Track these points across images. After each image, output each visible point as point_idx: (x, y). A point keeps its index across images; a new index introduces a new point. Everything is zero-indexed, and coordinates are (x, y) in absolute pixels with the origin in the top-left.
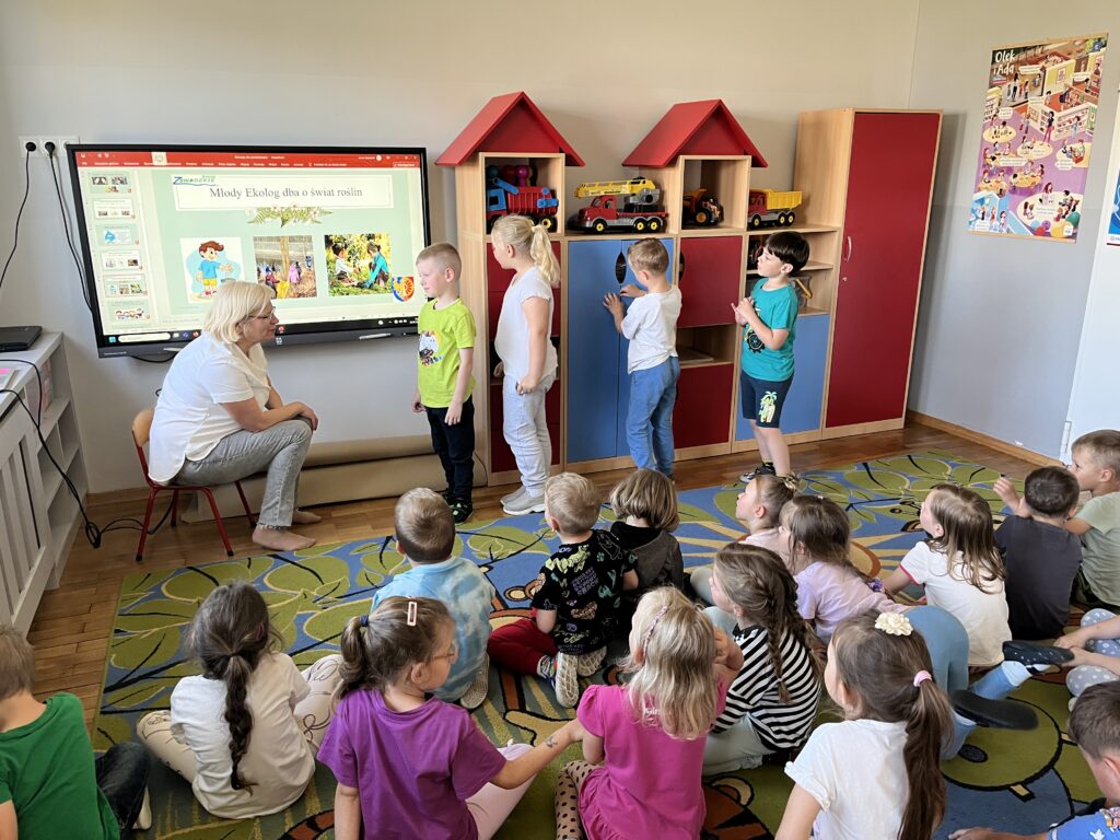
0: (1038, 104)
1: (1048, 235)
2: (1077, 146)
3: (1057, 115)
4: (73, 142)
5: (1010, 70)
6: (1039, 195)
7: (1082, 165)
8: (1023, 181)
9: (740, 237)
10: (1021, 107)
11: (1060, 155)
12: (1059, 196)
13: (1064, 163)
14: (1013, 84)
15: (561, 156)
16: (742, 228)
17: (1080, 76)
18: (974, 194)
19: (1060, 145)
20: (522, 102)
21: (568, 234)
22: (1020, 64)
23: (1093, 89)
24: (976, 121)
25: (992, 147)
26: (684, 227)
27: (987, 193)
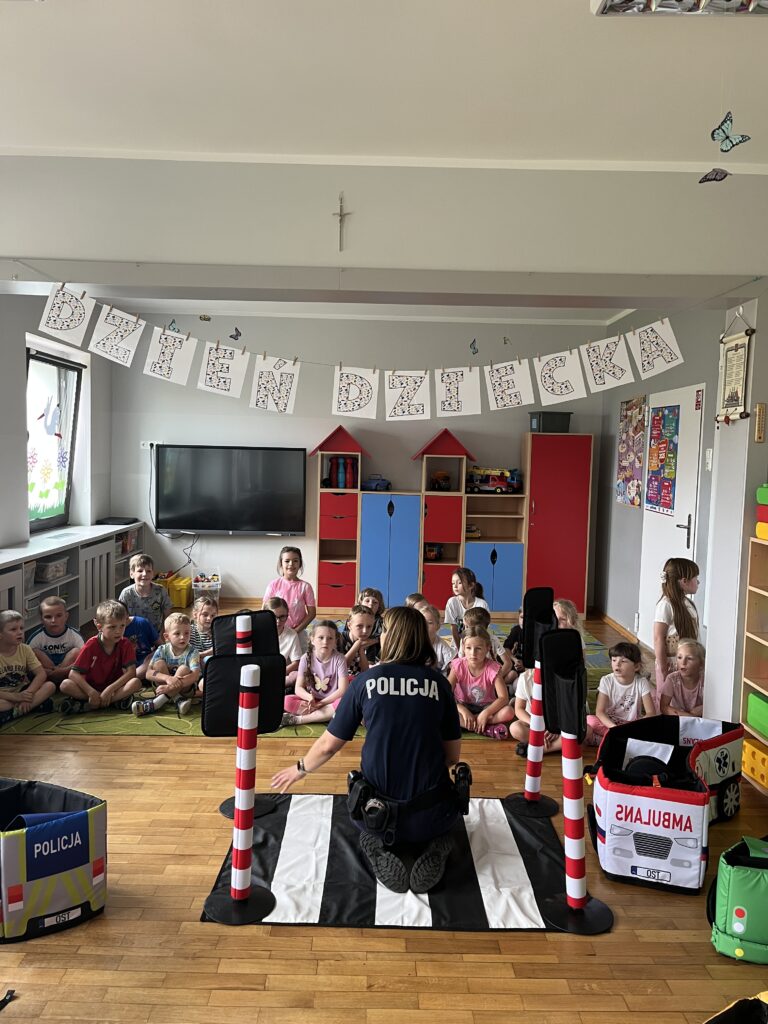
1: (634, 504)
2: (639, 455)
3: (635, 438)
4: (161, 443)
5: (625, 413)
6: (631, 482)
7: (641, 465)
8: (628, 474)
9: (461, 498)
10: (627, 432)
11: (636, 460)
12: (635, 482)
13: (637, 465)
14: (626, 420)
15: (359, 454)
16: (462, 493)
17: (640, 417)
18: (617, 481)
19: (636, 454)
20: (340, 430)
21: (362, 490)
22: (627, 410)
23: (643, 424)
24: (618, 441)
25: (621, 455)
26: (427, 490)
27: (620, 481)
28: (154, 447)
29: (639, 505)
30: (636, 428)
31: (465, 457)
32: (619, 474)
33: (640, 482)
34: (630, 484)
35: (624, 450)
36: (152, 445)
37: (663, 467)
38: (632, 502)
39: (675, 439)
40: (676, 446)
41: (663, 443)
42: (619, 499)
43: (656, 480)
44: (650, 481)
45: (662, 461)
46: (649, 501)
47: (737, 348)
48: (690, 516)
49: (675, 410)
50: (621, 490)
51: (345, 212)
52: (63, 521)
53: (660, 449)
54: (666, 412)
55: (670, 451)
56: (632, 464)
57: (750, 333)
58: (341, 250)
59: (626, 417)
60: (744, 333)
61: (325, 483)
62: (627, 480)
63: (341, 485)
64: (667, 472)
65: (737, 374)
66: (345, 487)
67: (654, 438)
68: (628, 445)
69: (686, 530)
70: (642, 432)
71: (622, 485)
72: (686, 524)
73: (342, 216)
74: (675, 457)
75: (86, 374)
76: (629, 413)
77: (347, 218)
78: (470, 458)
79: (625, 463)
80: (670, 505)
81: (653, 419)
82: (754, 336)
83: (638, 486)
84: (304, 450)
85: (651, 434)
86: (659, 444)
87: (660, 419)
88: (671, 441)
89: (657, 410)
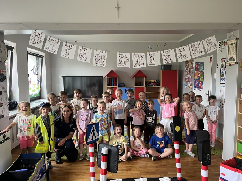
0: (188, 69)
1: (190, 88)
2: (191, 75)
3: (190, 71)
4: (64, 76)
5: (186, 64)
6: (189, 82)
7: (192, 78)
8: (188, 80)
9: (144, 88)
10: (187, 69)
11: (190, 76)
12: (190, 82)
13: (191, 78)
14: (187, 66)
15: (117, 77)
16: (144, 86)
17: (191, 65)
18: (184, 82)
19: (190, 75)
20: (112, 71)
21: (118, 86)
22: (187, 63)
23: (192, 67)
24: (184, 72)
25: (185, 75)
26: (135, 86)
27: (185, 82)
28: (63, 77)
29: (192, 88)
30: (190, 68)
31: (145, 77)
32: (185, 80)
33: (192, 82)
34: (189, 83)
35: (186, 74)
36: (62, 77)
37: (199, 78)
38: (190, 87)
39: (203, 71)
40: (203, 73)
41: (199, 72)
42: (185, 87)
43: (197, 81)
44: (195, 82)
45: (199, 76)
46: (195, 87)
47: (232, 44)
48: (209, 91)
49: (203, 63)
50: (186, 84)
51: (119, 6)
52: (39, 97)
53: (198, 73)
54: (200, 64)
55: (201, 74)
56: (189, 78)
57: (237, 39)
58: (118, 18)
59: (187, 65)
60: (235, 40)
61: (108, 85)
62: (188, 82)
63: (112, 85)
64: (201, 80)
65: (233, 51)
66: (114, 86)
67: (196, 71)
68: (188, 73)
69: (208, 95)
70: (192, 69)
71: (186, 83)
72: (208, 93)
73: (118, 8)
74: (203, 75)
75: (44, 58)
76: (188, 64)
77: (120, 8)
78: (146, 77)
79: (187, 77)
80: (202, 88)
81: (196, 66)
82: (238, 41)
83: (191, 83)
84: (102, 77)
85: (195, 69)
86: (198, 72)
87: (198, 66)
88: (202, 71)
89: (197, 63)
